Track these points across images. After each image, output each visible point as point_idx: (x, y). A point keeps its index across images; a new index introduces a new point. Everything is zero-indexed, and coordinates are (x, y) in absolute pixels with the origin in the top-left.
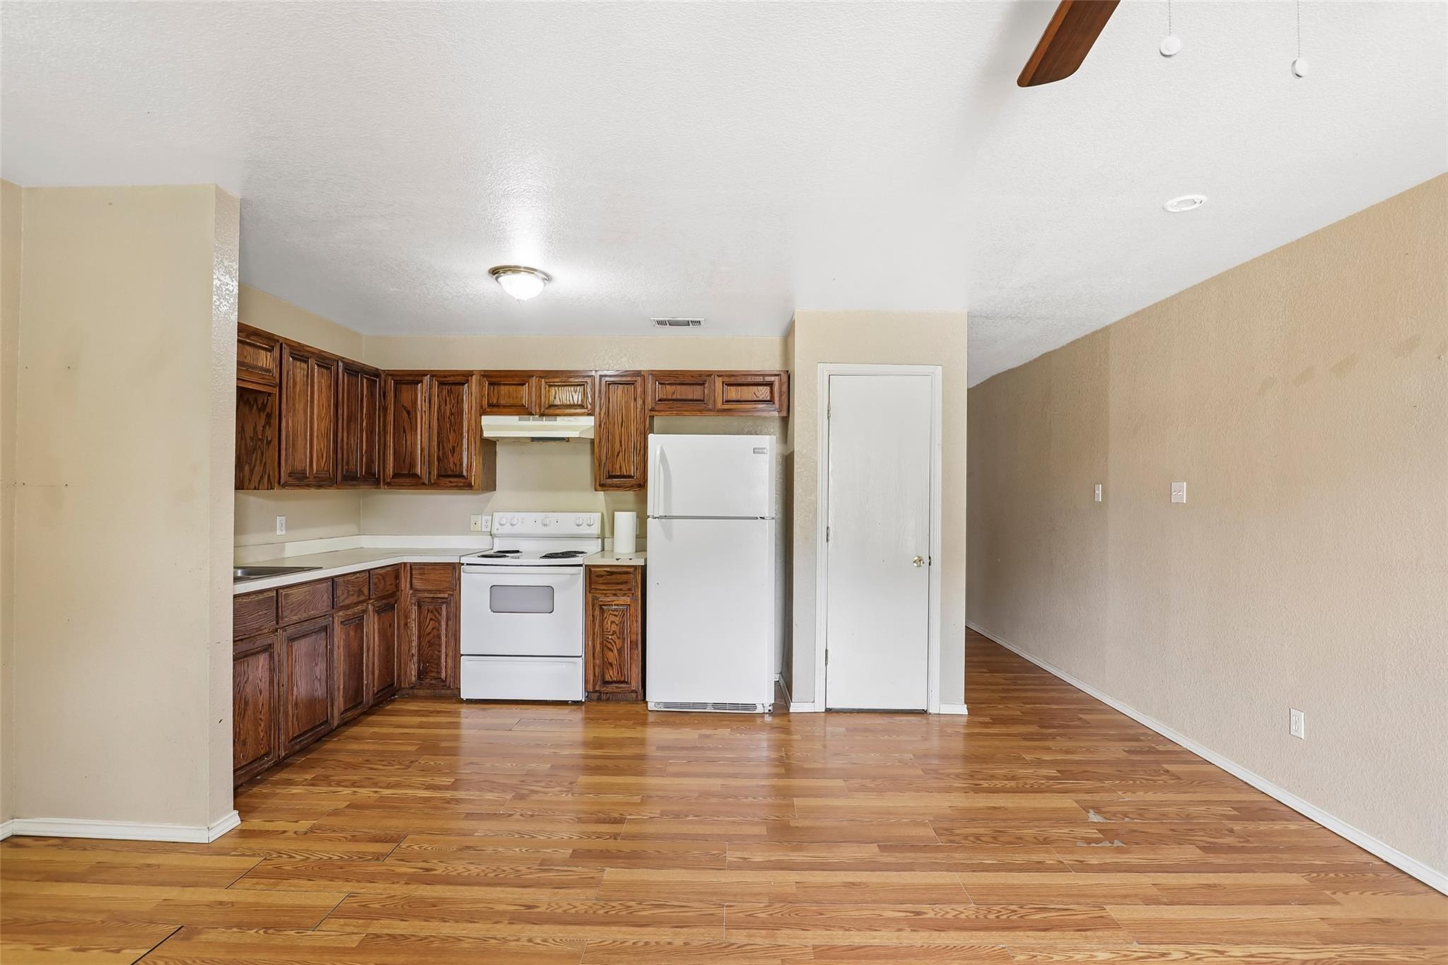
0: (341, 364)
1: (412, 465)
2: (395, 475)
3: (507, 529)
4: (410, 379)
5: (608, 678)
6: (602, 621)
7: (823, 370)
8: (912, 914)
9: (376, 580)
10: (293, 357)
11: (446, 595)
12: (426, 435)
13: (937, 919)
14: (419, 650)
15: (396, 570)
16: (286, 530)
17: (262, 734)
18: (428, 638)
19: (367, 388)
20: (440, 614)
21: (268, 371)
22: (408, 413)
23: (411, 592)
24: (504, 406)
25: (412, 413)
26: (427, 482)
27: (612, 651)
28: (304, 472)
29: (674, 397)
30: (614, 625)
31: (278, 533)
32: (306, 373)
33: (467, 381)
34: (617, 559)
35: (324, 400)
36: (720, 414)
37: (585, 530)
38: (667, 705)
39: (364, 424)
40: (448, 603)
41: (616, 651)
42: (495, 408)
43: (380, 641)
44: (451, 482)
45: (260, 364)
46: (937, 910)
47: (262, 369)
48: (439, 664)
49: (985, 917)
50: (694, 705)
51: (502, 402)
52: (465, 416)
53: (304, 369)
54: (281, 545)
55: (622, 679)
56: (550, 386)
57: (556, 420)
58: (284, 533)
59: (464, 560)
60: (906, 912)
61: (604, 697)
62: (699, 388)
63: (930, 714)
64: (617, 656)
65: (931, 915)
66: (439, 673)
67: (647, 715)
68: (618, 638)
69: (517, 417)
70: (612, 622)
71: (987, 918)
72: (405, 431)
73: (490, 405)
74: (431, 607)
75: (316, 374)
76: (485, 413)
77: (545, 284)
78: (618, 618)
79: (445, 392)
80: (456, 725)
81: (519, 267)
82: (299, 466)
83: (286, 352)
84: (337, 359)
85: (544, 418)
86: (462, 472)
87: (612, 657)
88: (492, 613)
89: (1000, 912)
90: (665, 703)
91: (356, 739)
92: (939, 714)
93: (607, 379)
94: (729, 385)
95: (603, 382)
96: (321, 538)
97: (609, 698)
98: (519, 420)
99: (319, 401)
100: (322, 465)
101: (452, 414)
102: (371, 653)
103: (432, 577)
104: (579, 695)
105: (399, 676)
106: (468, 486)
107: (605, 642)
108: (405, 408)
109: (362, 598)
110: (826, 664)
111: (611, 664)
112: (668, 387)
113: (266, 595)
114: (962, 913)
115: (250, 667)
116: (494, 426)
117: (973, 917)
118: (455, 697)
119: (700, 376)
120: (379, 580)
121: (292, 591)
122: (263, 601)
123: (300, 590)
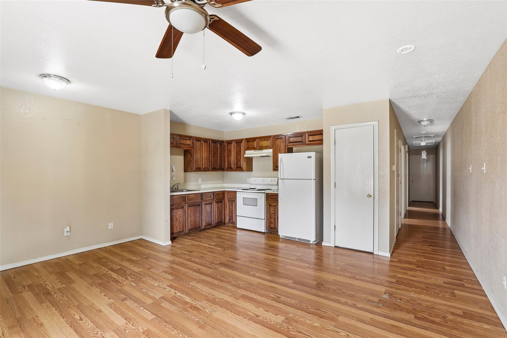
0: (211, 141)
1: (231, 165)
2: (228, 168)
3: (254, 182)
4: (229, 142)
5: (271, 227)
6: (270, 210)
7: (332, 128)
9: (216, 195)
10: (196, 141)
11: (234, 200)
12: (233, 157)
14: (229, 214)
15: (223, 192)
16: (201, 181)
17: (181, 227)
18: (231, 211)
19: (219, 146)
20: (233, 205)
21: (190, 145)
22: (230, 151)
23: (227, 198)
24: (251, 148)
25: (231, 151)
26: (234, 169)
27: (272, 219)
28: (200, 168)
29: (294, 141)
30: (273, 211)
31: (200, 182)
32: (200, 144)
33: (242, 142)
34: (273, 192)
35: (206, 150)
36: (307, 145)
37: (273, 183)
38: (285, 237)
39: (219, 155)
40: (234, 202)
41: (273, 219)
42: (248, 148)
43: (217, 210)
44: (239, 169)
45: (187, 143)
47: (188, 144)
48: (233, 218)
50: (293, 238)
51: (250, 147)
52: (242, 151)
53: (199, 143)
54: (200, 185)
55: (275, 227)
56: (261, 141)
57: (263, 151)
58: (201, 182)
59: (237, 190)
61: (272, 232)
62: (301, 137)
63: (374, 254)
64: (274, 220)
66: (233, 220)
67: (279, 239)
68: (274, 215)
69: (253, 151)
70: (272, 210)
72: (229, 156)
73: (247, 148)
74: (231, 203)
75: (203, 144)
76: (246, 150)
77: (244, 115)
78: (274, 209)
79: (237, 145)
80: (236, 235)
81: (235, 112)
82: (199, 167)
83: (194, 140)
84: (209, 140)
85: (260, 150)
86: (241, 167)
87: (272, 220)
88: (243, 205)
90: (285, 236)
91: (207, 233)
92: (378, 255)
93: (288, 136)
94: (310, 136)
95: (288, 137)
96: (212, 184)
97: (273, 233)
98: (254, 151)
99: (204, 150)
100: (205, 166)
101: (239, 151)
102: (214, 213)
103: (231, 194)
104: (263, 230)
105: (224, 220)
106: (243, 170)
107: (271, 216)
108: (229, 150)
109: (211, 198)
110: (335, 230)
111: (272, 223)
112: (292, 138)
113: (182, 196)
115: (178, 211)
116: (249, 153)
118: (236, 227)
119: (301, 134)
120: (217, 194)
121: (190, 195)
122: (182, 197)
123: (192, 195)
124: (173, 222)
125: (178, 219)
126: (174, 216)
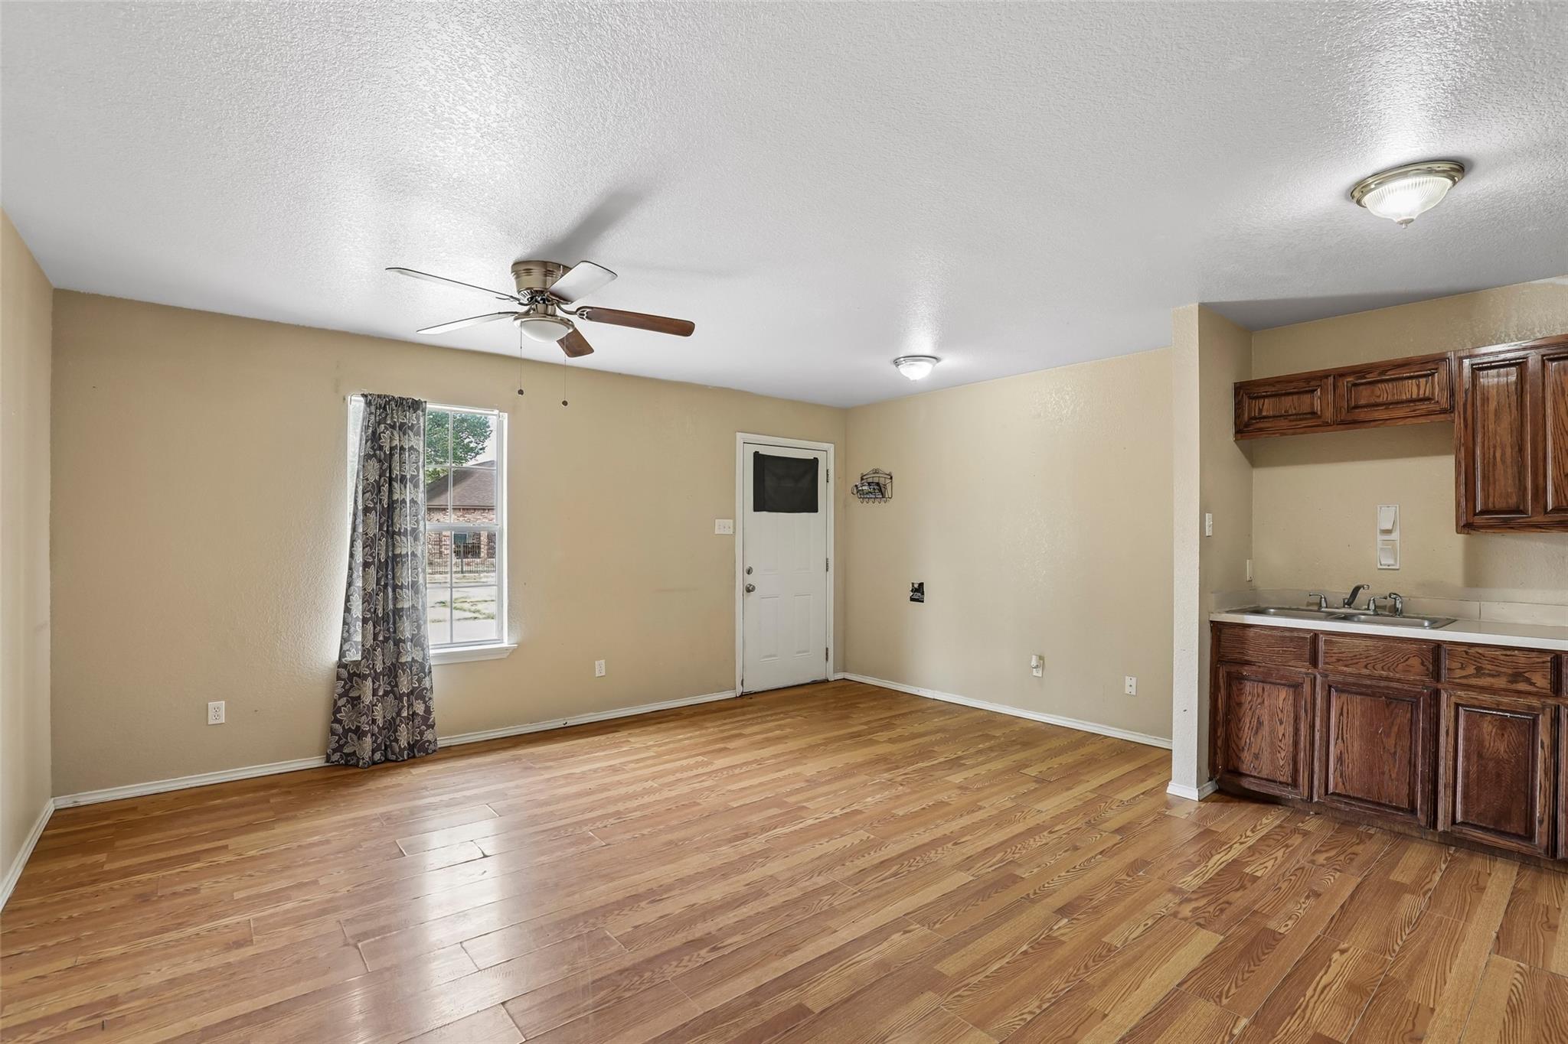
8: (719, 946)
13: (696, 951)
17: (1281, 762)
45: (1407, 397)
46: (701, 960)
47: (1412, 400)
49: (653, 972)
60: (725, 946)
65: (703, 952)
71: (651, 971)
75: (1547, 373)
89: (640, 984)
99: (1555, 408)
113: (1296, 634)
114: (676, 966)
115: (1266, 693)
117: (665, 967)
121: (1347, 640)
122: (1292, 639)
123: (1356, 642)
124: (1239, 730)
125: (1266, 723)
126: (1247, 706)
